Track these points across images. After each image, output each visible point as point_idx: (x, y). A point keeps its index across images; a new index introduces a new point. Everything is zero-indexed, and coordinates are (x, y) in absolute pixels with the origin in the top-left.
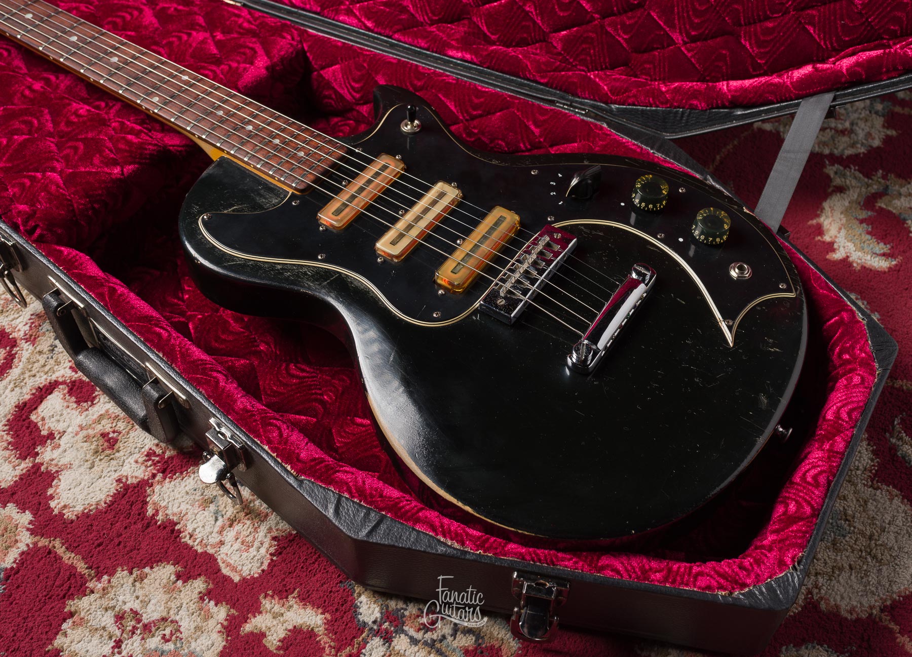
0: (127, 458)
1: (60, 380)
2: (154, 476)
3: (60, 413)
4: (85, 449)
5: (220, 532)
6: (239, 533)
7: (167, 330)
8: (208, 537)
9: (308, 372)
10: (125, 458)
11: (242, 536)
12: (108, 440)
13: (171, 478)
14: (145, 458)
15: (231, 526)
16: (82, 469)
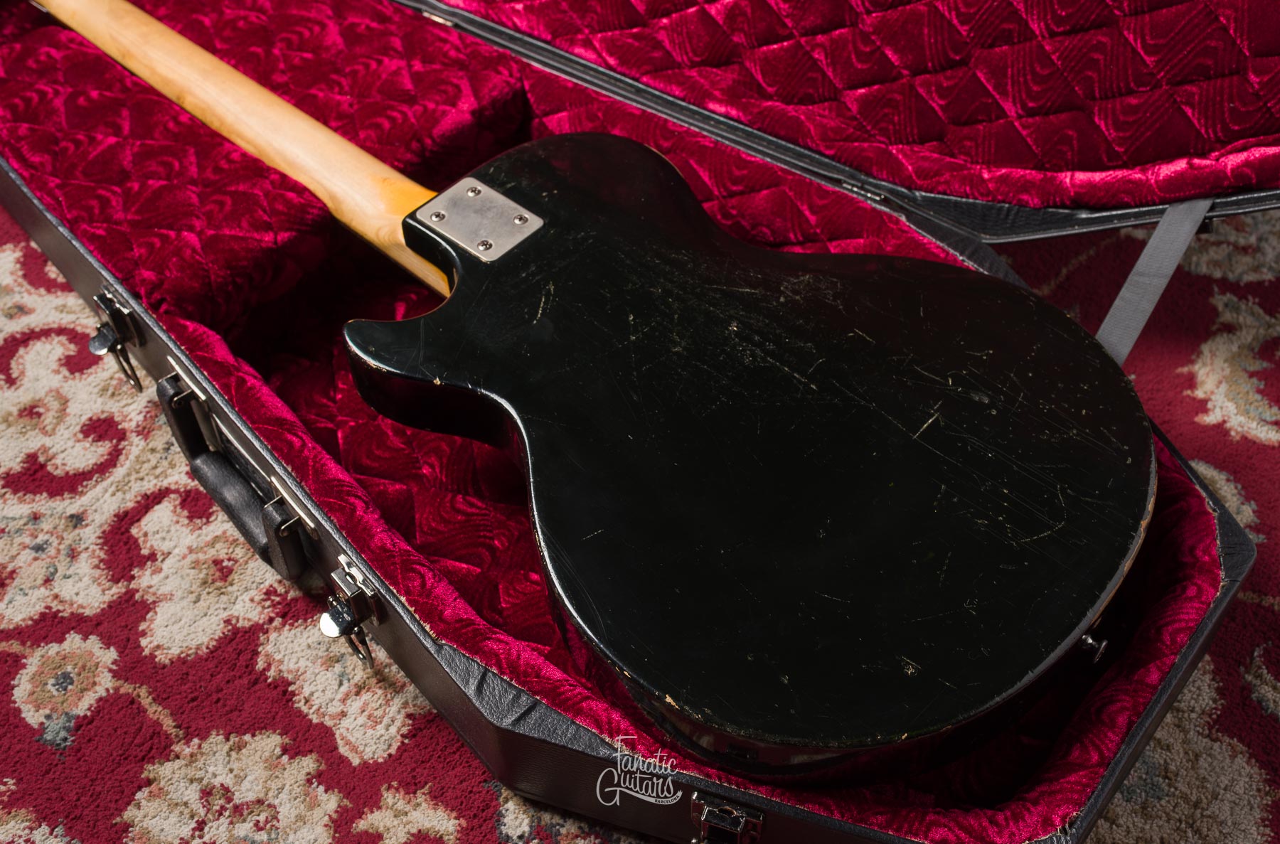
0: (241, 595)
1: (173, 487)
2: (271, 620)
3: (166, 529)
4: (191, 577)
5: (344, 701)
6: (366, 704)
7: (301, 438)
8: (327, 704)
9: (478, 508)
10: (239, 593)
11: (370, 709)
12: (221, 570)
13: (292, 625)
14: (263, 597)
15: (357, 694)
16: (185, 603)
